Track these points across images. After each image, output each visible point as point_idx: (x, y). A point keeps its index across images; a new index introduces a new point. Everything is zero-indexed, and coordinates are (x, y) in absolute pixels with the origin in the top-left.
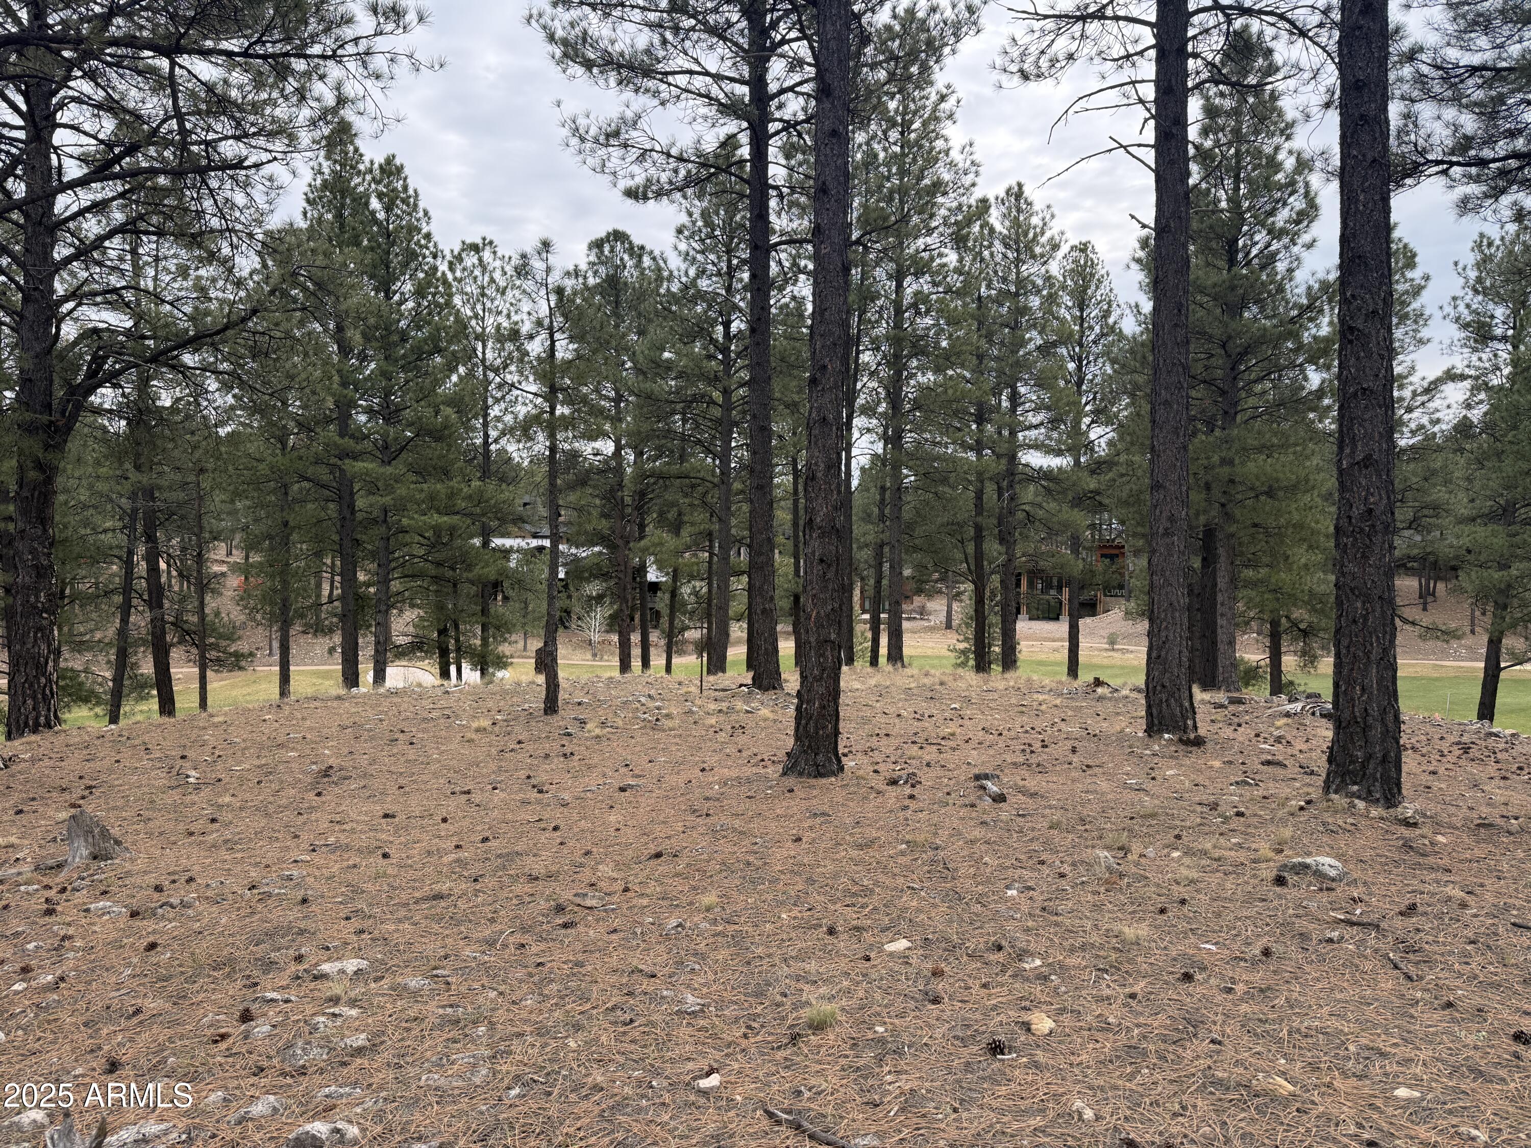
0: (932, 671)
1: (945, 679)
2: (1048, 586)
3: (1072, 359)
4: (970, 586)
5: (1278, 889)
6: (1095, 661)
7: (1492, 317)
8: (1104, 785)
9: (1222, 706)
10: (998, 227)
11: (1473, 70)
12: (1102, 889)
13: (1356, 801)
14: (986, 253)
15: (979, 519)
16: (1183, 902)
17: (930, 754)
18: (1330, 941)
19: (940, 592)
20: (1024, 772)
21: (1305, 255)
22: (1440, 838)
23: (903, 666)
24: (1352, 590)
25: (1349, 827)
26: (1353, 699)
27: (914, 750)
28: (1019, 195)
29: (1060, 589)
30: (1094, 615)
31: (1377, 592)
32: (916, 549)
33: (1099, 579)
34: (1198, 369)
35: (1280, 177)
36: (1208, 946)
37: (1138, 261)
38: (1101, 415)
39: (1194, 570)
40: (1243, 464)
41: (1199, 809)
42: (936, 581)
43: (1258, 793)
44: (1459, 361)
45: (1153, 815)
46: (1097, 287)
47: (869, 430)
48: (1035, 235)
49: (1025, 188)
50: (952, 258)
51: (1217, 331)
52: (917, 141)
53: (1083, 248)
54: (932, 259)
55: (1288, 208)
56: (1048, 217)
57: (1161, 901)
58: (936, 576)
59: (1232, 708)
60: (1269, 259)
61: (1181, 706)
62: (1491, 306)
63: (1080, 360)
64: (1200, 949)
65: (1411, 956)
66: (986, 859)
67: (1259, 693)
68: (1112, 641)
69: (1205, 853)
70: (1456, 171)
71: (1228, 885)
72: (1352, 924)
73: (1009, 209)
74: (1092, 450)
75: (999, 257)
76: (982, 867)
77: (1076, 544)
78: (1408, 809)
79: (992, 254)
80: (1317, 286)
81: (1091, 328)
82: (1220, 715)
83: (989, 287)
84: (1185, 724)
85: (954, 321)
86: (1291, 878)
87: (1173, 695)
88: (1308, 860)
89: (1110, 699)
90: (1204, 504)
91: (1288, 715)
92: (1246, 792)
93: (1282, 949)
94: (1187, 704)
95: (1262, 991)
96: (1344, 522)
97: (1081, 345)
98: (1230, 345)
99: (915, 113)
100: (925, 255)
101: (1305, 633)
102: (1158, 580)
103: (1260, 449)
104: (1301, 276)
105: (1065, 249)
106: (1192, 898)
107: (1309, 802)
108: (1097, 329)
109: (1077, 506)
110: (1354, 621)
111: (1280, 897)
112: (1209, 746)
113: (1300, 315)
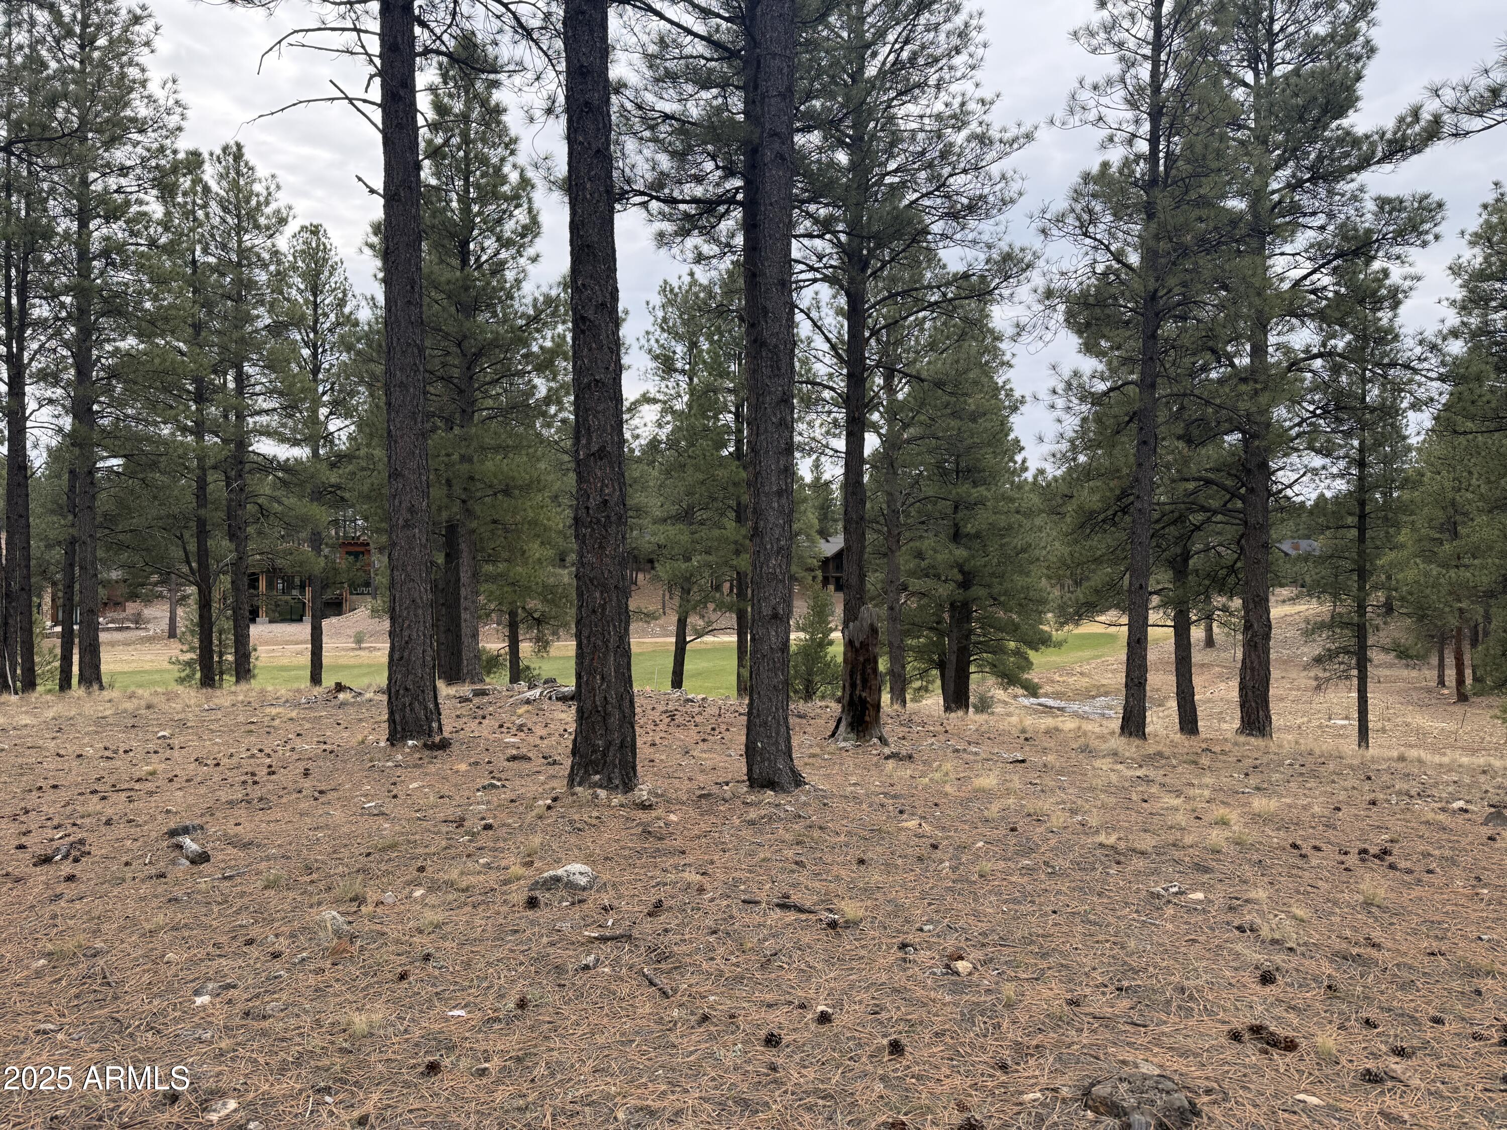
0: (140, 692)
1: (155, 700)
2: (289, 585)
3: (307, 345)
4: (192, 590)
5: (530, 913)
6: (341, 661)
7: (674, 352)
8: (337, 814)
9: (468, 700)
10: (214, 187)
11: (667, 117)
12: (328, 964)
13: (599, 791)
14: (200, 214)
15: (202, 512)
16: (427, 958)
17: (117, 805)
18: (586, 967)
19: (160, 596)
20: (241, 812)
21: (531, 268)
22: (673, 817)
23: (102, 688)
24: (591, 580)
25: (594, 821)
26: (593, 689)
27: (94, 804)
28: (238, 156)
29: (302, 587)
30: (340, 614)
31: (612, 582)
32: (123, 546)
33: (344, 577)
34: (436, 364)
35: (506, 188)
36: (456, 1013)
37: (372, 246)
38: (339, 407)
39: (438, 566)
40: (482, 462)
41: (444, 829)
42: (156, 585)
43: (508, 795)
44: (652, 386)
45: (393, 846)
46: (331, 274)
47: (51, 401)
48: (259, 204)
49: (244, 150)
50: (156, 210)
51: (451, 328)
52: (102, 63)
53: (315, 230)
54: (127, 203)
55: (514, 220)
56: (273, 187)
57: (399, 963)
58: (155, 578)
59: (476, 701)
60: (499, 268)
61: (426, 708)
62: (673, 343)
63: (315, 348)
64: (447, 1020)
65: (663, 966)
66: (170, 956)
67: (499, 681)
68: (359, 640)
69: (451, 884)
70: (654, 205)
71: (478, 921)
72: (604, 939)
73: (227, 168)
74: (332, 442)
75: (216, 221)
76: (163, 967)
77: (316, 541)
78: (643, 792)
79: (207, 215)
80: (541, 299)
81: (326, 315)
82: (465, 709)
83: (205, 251)
84: (430, 727)
85: (161, 280)
86: (543, 896)
87: (416, 698)
88: (560, 872)
89: (352, 704)
90: (445, 500)
91: (528, 702)
92: (495, 797)
93: (537, 992)
94: (431, 706)
95: (519, 1060)
96: (582, 513)
97: (316, 332)
98: (465, 344)
99: (99, 27)
100: (119, 198)
101: (539, 622)
102: (399, 576)
103: (497, 449)
104: (527, 288)
105: (292, 227)
106: (438, 949)
107: (555, 800)
108: (332, 317)
109: (318, 500)
110: (594, 611)
111: (533, 923)
112: (455, 747)
113: (527, 324)
